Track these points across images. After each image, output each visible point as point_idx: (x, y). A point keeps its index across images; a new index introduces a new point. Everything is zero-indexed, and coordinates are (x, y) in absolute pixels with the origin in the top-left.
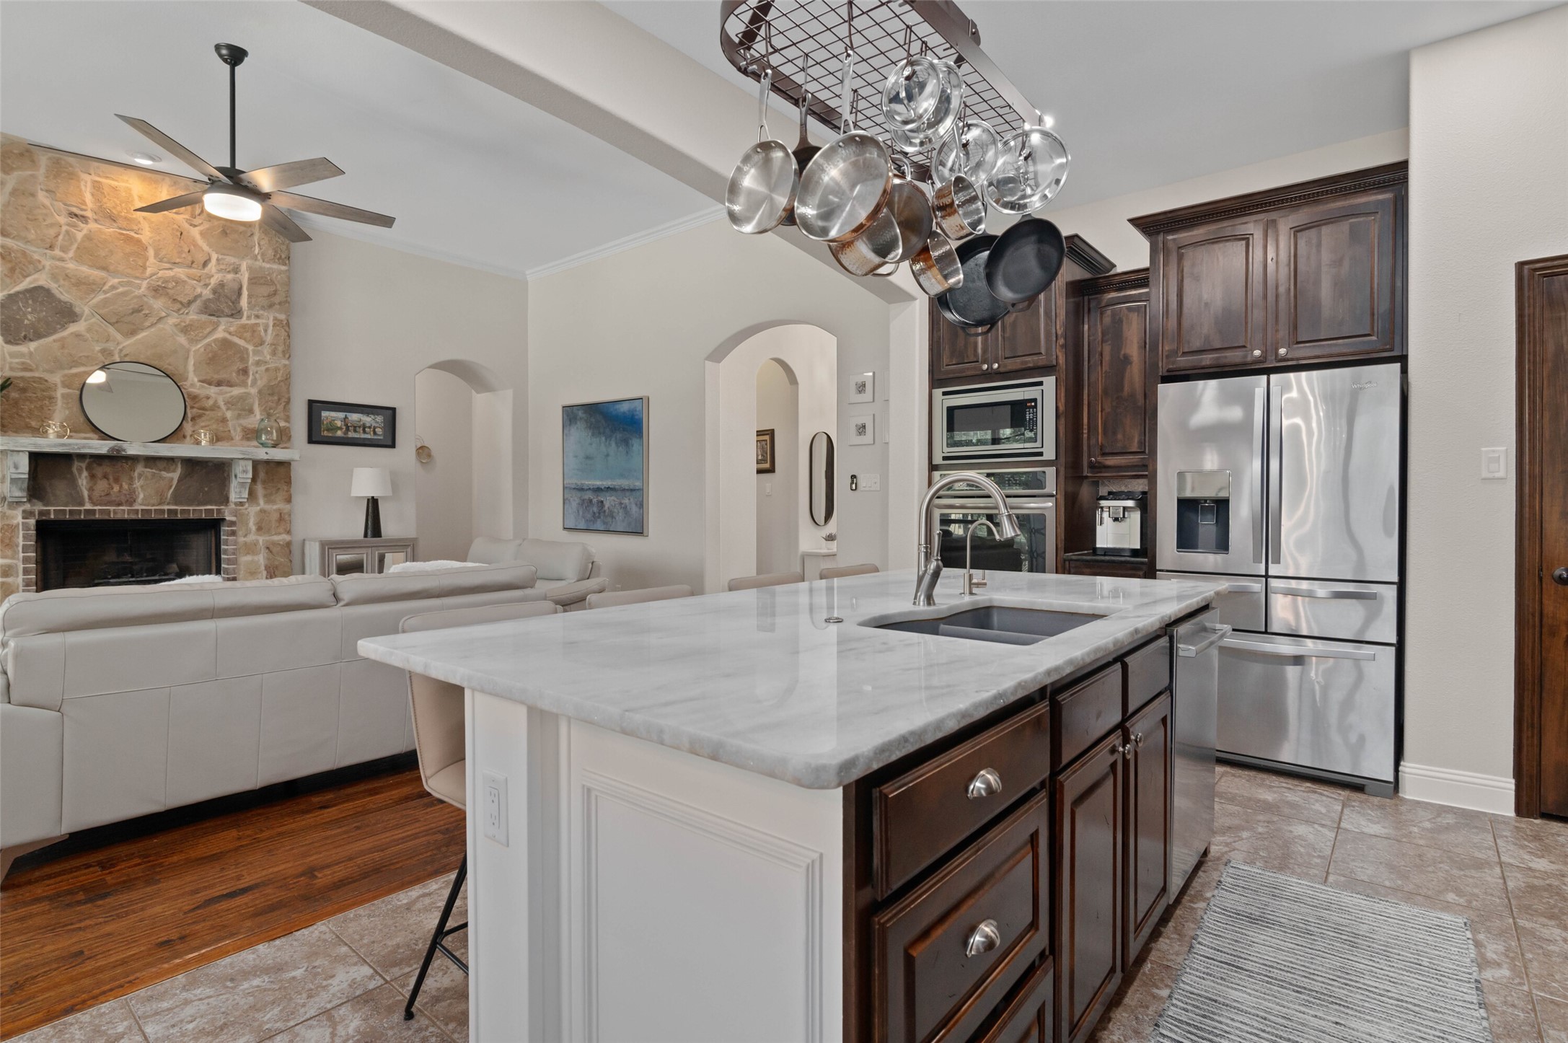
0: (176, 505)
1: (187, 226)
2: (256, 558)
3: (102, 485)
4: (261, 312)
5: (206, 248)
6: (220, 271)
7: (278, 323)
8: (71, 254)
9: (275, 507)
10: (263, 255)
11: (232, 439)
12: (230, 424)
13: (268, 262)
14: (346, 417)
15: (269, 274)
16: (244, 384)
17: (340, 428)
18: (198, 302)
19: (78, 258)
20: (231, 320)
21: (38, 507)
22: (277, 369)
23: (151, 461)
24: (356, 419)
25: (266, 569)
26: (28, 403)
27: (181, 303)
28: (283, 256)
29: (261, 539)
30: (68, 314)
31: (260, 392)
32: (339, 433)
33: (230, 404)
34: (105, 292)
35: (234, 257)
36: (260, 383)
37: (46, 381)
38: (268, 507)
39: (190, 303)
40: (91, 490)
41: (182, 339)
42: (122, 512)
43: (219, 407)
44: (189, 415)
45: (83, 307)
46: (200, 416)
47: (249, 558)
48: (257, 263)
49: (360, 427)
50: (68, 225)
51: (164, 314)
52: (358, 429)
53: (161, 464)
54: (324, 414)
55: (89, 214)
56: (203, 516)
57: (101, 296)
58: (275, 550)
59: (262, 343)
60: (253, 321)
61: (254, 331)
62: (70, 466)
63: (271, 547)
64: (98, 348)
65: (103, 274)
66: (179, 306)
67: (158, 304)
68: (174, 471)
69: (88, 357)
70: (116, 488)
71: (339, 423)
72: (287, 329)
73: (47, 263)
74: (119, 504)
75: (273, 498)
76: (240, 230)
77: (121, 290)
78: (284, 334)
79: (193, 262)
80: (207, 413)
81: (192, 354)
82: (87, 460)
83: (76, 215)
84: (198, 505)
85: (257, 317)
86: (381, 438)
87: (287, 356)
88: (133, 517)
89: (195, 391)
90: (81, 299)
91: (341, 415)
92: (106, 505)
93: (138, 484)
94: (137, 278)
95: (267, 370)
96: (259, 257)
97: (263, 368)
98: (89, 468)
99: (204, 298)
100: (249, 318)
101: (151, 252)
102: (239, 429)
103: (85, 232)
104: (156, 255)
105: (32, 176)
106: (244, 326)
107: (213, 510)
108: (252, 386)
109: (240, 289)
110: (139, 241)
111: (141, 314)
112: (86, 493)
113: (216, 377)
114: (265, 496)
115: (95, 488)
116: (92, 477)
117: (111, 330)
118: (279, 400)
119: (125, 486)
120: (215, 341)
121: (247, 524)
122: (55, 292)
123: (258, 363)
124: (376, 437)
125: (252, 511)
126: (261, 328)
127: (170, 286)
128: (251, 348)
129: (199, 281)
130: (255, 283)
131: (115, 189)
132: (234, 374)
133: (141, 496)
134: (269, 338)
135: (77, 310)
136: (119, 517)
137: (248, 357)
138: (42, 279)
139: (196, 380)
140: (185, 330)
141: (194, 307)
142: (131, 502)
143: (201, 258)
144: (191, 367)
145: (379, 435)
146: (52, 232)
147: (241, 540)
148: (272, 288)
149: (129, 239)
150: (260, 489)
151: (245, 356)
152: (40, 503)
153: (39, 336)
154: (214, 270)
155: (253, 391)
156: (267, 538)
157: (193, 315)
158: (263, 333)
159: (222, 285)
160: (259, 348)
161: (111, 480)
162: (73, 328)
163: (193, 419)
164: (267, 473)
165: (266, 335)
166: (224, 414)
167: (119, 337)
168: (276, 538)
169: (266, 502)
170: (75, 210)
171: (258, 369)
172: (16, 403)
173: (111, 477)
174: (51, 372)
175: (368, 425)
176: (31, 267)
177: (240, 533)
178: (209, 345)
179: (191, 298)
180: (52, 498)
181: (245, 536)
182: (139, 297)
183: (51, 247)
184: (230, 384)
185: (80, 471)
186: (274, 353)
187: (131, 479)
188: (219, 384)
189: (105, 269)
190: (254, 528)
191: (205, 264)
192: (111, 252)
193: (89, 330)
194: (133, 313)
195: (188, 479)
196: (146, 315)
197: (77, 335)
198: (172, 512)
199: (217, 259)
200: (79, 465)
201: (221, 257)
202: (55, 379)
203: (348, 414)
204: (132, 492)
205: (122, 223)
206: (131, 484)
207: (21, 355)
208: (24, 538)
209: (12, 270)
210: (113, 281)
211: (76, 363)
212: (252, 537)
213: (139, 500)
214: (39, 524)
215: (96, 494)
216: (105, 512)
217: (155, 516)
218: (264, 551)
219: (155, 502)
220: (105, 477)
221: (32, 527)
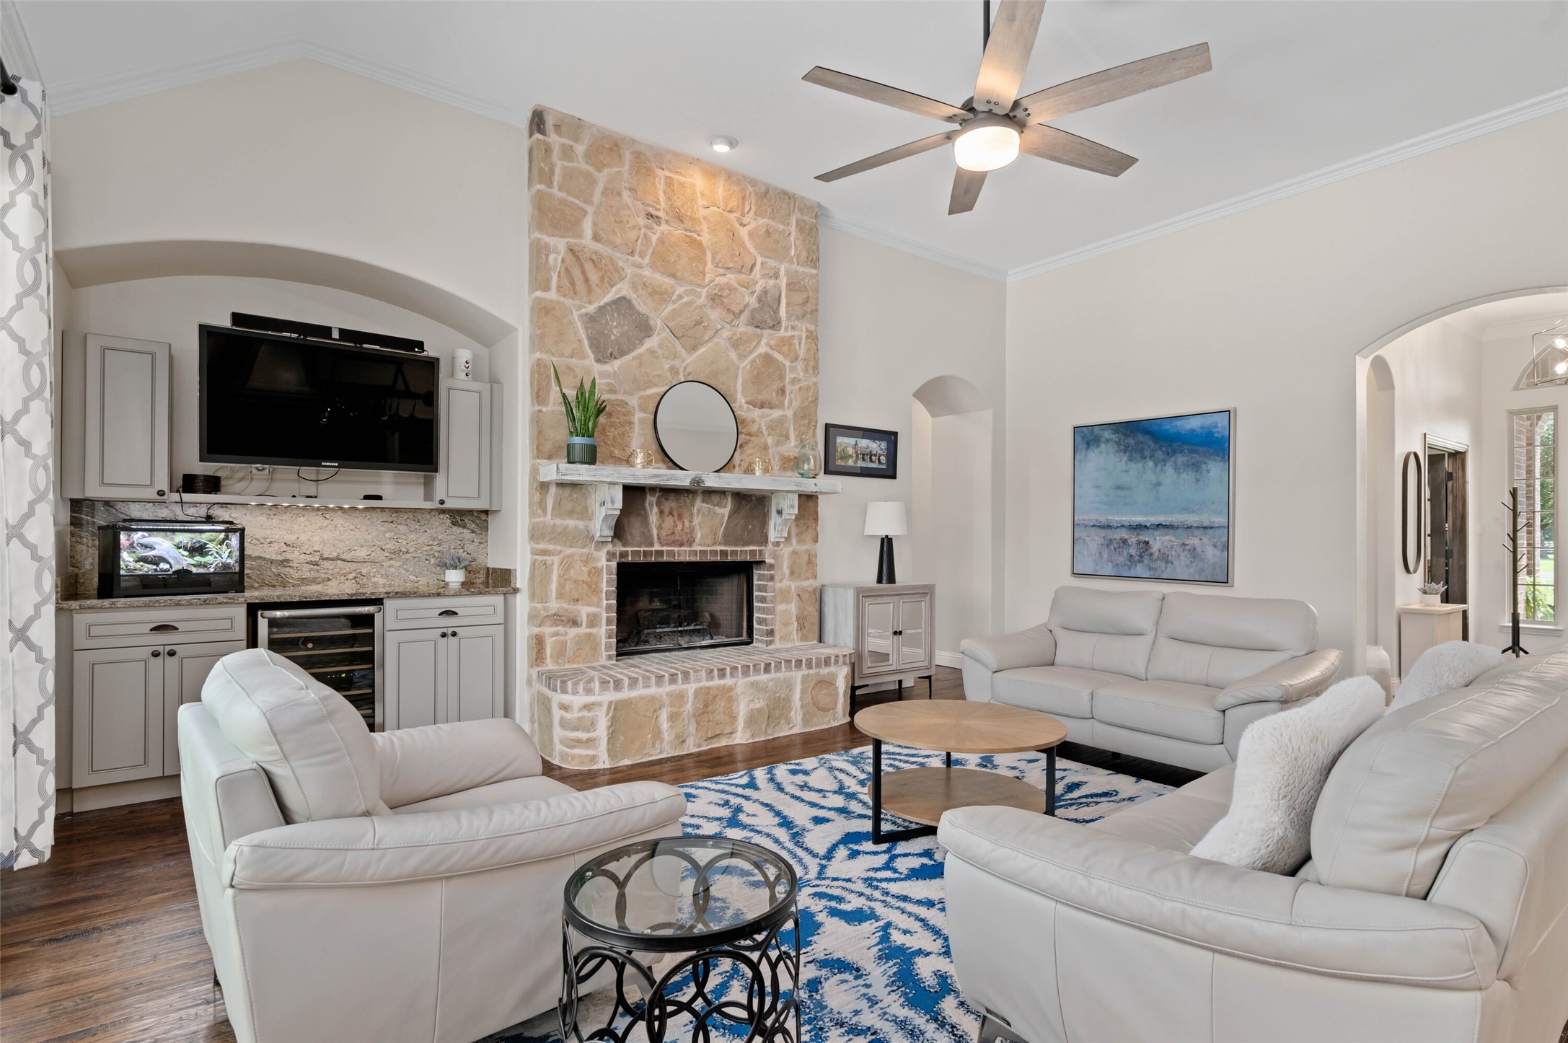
0: (725, 544)
1: (737, 225)
2: (789, 607)
3: (669, 521)
4: (796, 323)
5: (752, 250)
6: (763, 276)
7: (809, 335)
8: (647, 260)
9: (804, 548)
10: (798, 257)
11: (775, 469)
12: (770, 451)
13: (802, 265)
14: (856, 444)
15: (802, 280)
16: (781, 406)
17: (851, 456)
18: (747, 312)
19: (652, 265)
20: (772, 332)
21: (619, 548)
22: (808, 388)
23: (708, 493)
24: (864, 445)
25: (797, 620)
26: (613, 429)
27: (734, 313)
28: (814, 258)
29: (793, 585)
30: (645, 329)
31: (795, 414)
32: (851, 462)
33: (772, 427)
34: (674, 303)
35: (775, 259)
36: (795, 405)
37: (627, 404)
38: (800, 548)
39: (740, 313)
40: (660, 528)
41: (733, 355)
42: (684, 554)
43: (762, 433)
44: (741, 441)
45: (657, 322)
46: (749, 442)
47: (784, 607)
48: (793, 266)
49: (867, 455)
50: (646, 227)
51: (719, 327)
52: (865, 457)
53: (715, 498)
54: (840, 440)
55: (662, 214)
56: (748, 558)
57: (671, 307)
58: (805, 597)
59: (796, 359)
60: (790, 333)
61: (790, 345)
62: (644, 500)
63: (801, 593)
64: (667, 366)
65: (672, 282)
66: (731, 316)
67: (715, 315)
68: (725, 507)
69: (659, 376)
70: (680, 527)
71: (850, 451)
72: (816, 342)
73: (629, 270)
74: (681, 545)
75: (803, 537)
76: (781, 230)
77: (685, 299)
78: (813, 347)
79: (742, 267)
80: (753, 439)
81: (740, 371)
82: (657, 494)
83: (652, 216)
84: (743, 545)
85: (793, 328)
86: (885, 467)
87: (816, 372)
88: (693, 559)
89: (744, 413)
90: (656, 310)
91: (852, 441)
92: (670, 545)
93: (696, 521)
94: (698, 286)
95: (800, 389)
96: (795, 260)
97: (797, 387)
98: (659, 504)
99: (751, 308)
100: (786, 329)
101: (709, 256)
102: (777, 458)
103: (658, 235)
104: (713, 259)
105: (619, 172)
106: (782, 339)
107: (755, 551)
108: (788, 408)
109: (780, 296)
110: (700, 244)
111: (701, 327)
112: (655, 532)
113: (760, 397)
115: (663, 526)
116: (661, 512)
117: (677, 344)
118: (809, 423)
119: (687, 524)
120: (760, 355)
121: (782, 567)
122: (635, 303)
123: (794, 381)
124: (880, 466)
125: (787, 553)
126: (796, 342)
127: (724, 294)
128: (788, 364)
129: (747, 288)
130: (791, 290)
131: (682, 185)
132: (774, 395)
133: (699, 535)
134: (802, 353)
135: (652, 322)
136: (682, 559)
137: (785, 374)
138: (624, 289)
139: (743, 401)
140: (736, 344)
141: (743, 317)
142: (691, 542)
143: (748, 262)
144: (739, 388)
145: (883, 464)
146: (633, 235)
147: (778, 586)
148: (805, 295)
149: (693, 242)
151: (783, 373)
152: (620, 543)
153: (621, 353)
154: (758, 276)
155: (789, 413)
156: (799, 584)
157: (743, 328)
158: (797, 347)
159: (765, 292)
160: (794, 364)
161: (676, 517)
162: (651, 343)
163: (741, 446)
164: (805, 507)
165: (800, 349)
166: (766, 440)
167: (683, 352)
168: (804, 583)
169: (798, 542)
170: (651, 210)
171: (793, 388)
172: (603, 429)
173: (675, 514)
174: (630, 393)
175: (874, 452)
176: (616, 275)
177: (777, 578)
178: (754, 361)
179: (741, 307)
180: (629, 538)
181: (780, 582)
182: (700, 307)
183: (632, 253)
184: (771, 406)
185: (651, 505)
186: (806, 370)
187: (692, 514)
188: (762, 407)
189: (674, 276)
190: (787, 572)
191: (751, 270)
192: (679, 256)
193: (660, 346)
194: (695, 325)
195: (736, 515)
196: (705, 328)
197: (652, 352)
198: (724, 553)
199: (762, 263)
200: (651, 499)
201: (765, 260)
202: (633, 401)
203: (858, 440)
204: (692, 530)
205: (688, 223)
206: (691, 522)
207: (607, 375)
208: (607, 584)
209: (602, 279)
210: (680, 290)
211: (650, 384)
212: (785, 583)
213: (697, 540)
214: (621, 566)
215: (663, 533)
216: (671, 553)
217: (709, 558)
218: (796, 599)
219: (709, 541)
220: (671, 513)
221: (615, 571)
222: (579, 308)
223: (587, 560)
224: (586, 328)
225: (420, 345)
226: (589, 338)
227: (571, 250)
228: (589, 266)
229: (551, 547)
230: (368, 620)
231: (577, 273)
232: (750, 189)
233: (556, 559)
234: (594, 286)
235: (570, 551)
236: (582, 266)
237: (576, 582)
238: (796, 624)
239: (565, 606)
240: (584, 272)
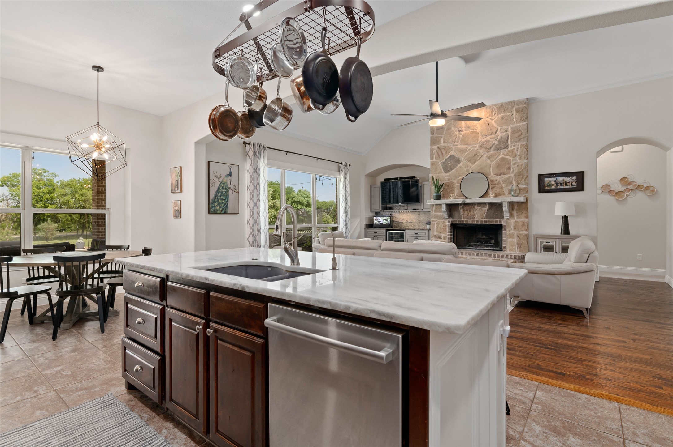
0: (487, 219)
1: (490, 120)
2: (513, 240)
3: (466, 213)
4: (516, 144)
5: (496, 126)
6: (501, 133)
7: (522, 146)
8: (459, 143)
9: (521, 220)
10: (516, 121)
11: (505, 194)
12: (504, 189)
13: (519, 123)
14: (556, 179)
15: (519, 128)
16: (509, 173)
17: (554, 185)
18: (494, 147)
19: (461, 144)
20: (505, 150)
21: (451, 220)
22: (522, 165)
23: (479, 204)
24: (562, 180)
25: (517, 244)
26: (449, 190)
27: (488, 149)
28: (524, 118)
29: (515, 232)
30: (458, 161)
31: (515, 175)
32: (553, 187)
33: (504, 181)
34: (467, 152)
35: (506, 126)
36: (515, 172)
37: (453, 183)
38: (518, 220)
39: (491, 148)
40: (463, 214)
41: (489, 161)
42: (471, 222)
43: (500, 183)
44: (491, 187)
45: (462, 158)
46: (494, 187)
47: (511, 240)
48: (515, 125)
49: (563, 183)
50: (459, 134)
51: (483, 154)
52: (562, 184)
53: (482, 205)
54: (546, 180)
55: (464, 129)
56: (495, 223)
57: (466, 153)
58: (521, 237)
59: (516, 156)
60: (513, 148)
61: (513, 152)
63: (519, 236)
64: (465, 170)
65: (467, 146)
66: (487, 150)
67: (481, 151)
68: (486, 207)
69: (462, 173)
70: (470, 214)
71: (553, 183)
72: (526, 147)
73: (454, 147)
74: (471, 219)
75: (520, 216)
76: (508, 115)
77: (471, 149)
78: (525, 150)
79: (492, 133)
80: (496, 186)
81: (492, 166)
82: (463, 205)
84: (494, 219)
85: (514, 146)
86: (576, 187)
87: (526, 158)
88: (474, 223)
89: (492, 178)
90: (461, 156)
91: (554, 179)
92: (467, 219)
93: (475, 212)
94: (476, 144)
95: (518, 166)
96: (515, 122)
97: (516, 165)
98: (463, 208)
99: (495, 145)
100: (511, 147)
101: (480, 134)
102: (507, 191)
103: (462, 134)
104: (481, 134)
105: (451, 123)
106: (509, 151)
107: (498, 221)
108: (512, 173)
109: (508, 137)
110: (476, 132)
111: (477, 156)
112: (462, 215)
113: (500, 172)
114: (517, 215)
116: (464, 210)
117: (469, 163)
118: (523, 177)
119: (472, 213)
120: (499, 159)
121: (510, 226)
122: (455, 155)
123: (514, 164)
124: (572, 187)
125: (512, 221)
126: (516, 150)
127: (485, 144)
128: (512, 158)
129: (494, 139)
130: (513, 133)
132: (506, 170)
133: (476, 216)
134: (518, 153)
135: (460, 159)
136: (470, 223)
137: (511, 162)
138: (452, 153)
139: (493, 174)
140: (489, 158)
141: (492, 149)
142: (473, 218)
143: (494, 130)
144: (491, 170)
145: (574, 186)
146: (454, 138)
147: (508, 232)
148: (520, 133)
149: (473, 132)
150: (515, 213)
151: (510, 162)
153: (452, 169)
154: (499, 133)
155: (512, 175)
156: (518, 232)
157: (492, 152)
158: (516, 152)
159: (501, 138)
160: (515, 158)
162: (460, 165)
163: (492, 189)
164: (517, 206)
165: (517, 152)
166: (502, 185)
167: (471, 165)
168: (521, 232)
169: (517, 218)
170: (460, 129)
171: (514, 166)
172: (447, 189)
173: (468, 210)
174: (454, 179)
175: (568, 181)
176: (450, 150)
177: (508, 230)
178: (497, 161)
179: (491, 146)
180: (455, 217)
181: (510, 231)
182: (476, 150)
183: (454, 142)
184: (504, 174)
185: (461, 209)
186: (520, 158)
187: (474, 210)
188: (500, 175)
189: (467, 144)
190: (513, 228)
191: (496, 132)
192: (469, 138)
193: (463, 165)
194: (474, 156)
195: (490, 210)
196: (478, 156)
197: (461, 167)
198: (484, 221)
199: (500, 129)
200: (460, 207)
201: (501, 127)
202: (455, 181)
204: (474, 215)
205: (472, 128)
206: (474, 212)
207: (448, 176)
208: (448, 229)
209: (446, 152)
210: (470, 147)
211: (460, 176)
212: (512, 232)
213: (476, 218)
214: (452, 225)
215: (465, 216)
216: (467, 221)
217: (480, 223)
218: (516, 237)
219: (480, 218)
220: (467, 210)
221: (450, 226)
222: (440, 161)
223: (443, 223)
224: (442, 166)
225: (414, 177)
226: (443, 168)
227: (438, 148)
228: (443, 151)
229: (434, 220)
230: (402, 234)
231: (440, 153)
232: (495, 107)
233: (436, 222)
234: (444, 154)
235: (439, 220)
236: (441, 151)
237: (440, 228)
238: (517, 246)
239: (438, 234)
240: (442, 152)
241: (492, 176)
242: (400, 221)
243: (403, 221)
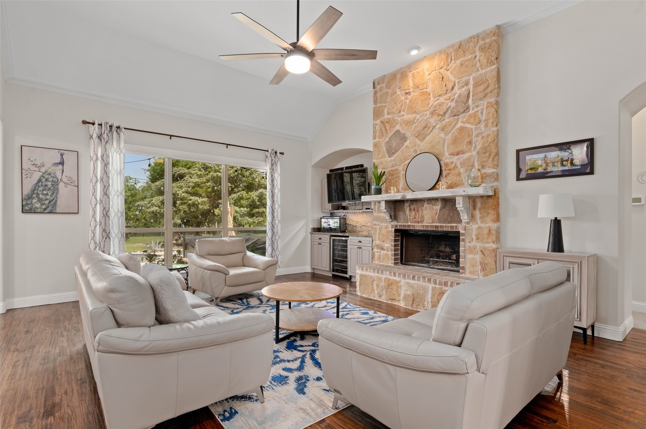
0: (439, 223)
1: (446, 72)
2: (475, 257)
3: (413, 213)
4: (480, 102)
5: (453, 79)
6: (459, 89)
7: (489, 105)
8: (406, 111)
9: (487, 225)
10: (481, 66)
11: (464, 185)
12: (462, 175)
13: (484, 69)
14: (546, 156)
15: (484, 77)
16: (470, 150)
17: (541, 166)
18: (449, 111)
19: (408, 112)
20: (464, 114)
21: (395, 223)
22: (488, 135)
23: (432, 200)
24: (555, 156)
25: (480, 264)
26: (393, 180)
27: (442, 115)
29: (478, 245)
30: (404, 139)
31: (478, 153)
32: (540, 170)
33: (463, 164)
34: (415, 123)
35: (467, 76)
36: (478, 147)
37: (398, 170)
38: (482, 225)
39: (445, 113)
40: (410, 216)
41: (442, 135)
42: (418, 227)
43: (457, 167)
44: (444, 173)
45: (408, 134)
46: (449, 174)
47: (471, 256)
48: (478, 73)
49: (558, 162)
50: (405, 99)
51: (435, 124)
52: (556, 164)
53: (433, 202)
54: (528, 158)
55: (411, 90)
56: (449, 230)
58: (486, 253)
59: (480, 122)
60: (475, 110)
61: (475, 116)
62: (404, 205)
63: (484, 251)
64: (413, 150)
65: (414, 115)
66: (440, 117)
67: (432, 121)
68: (438, 205)
69: (409, 155)
70: (417, 214)
71: (540, 162)
72: (495, 106)
73: (399, 119)
74: (418, 223)
75: (485, 219)
77: (421, 119)
78: (493, 110)
79: (447, 91)
80: (452, 171)
81: (446, 141)
82: (409, 202)
83: (407, 93)
84: (448, 223)
85: (477, 106)
86: (580, 167)
87: (495, 124)
88: (422, 229)
89: (447, 161)
90: (408, 130)
91: (542, 155)
92: (414, 223)
93: (425, 213)
94: (426, 111)
95: (482, 138)
96: (479, 68)
97: (480, 137)
98: (409, 206)
99: (451, 108)
100: (473, 109)
101: (432, 94)
102: (467, 178)
103: (410, 99)
104: (433, 95)
105: (395, 85)
106: (470, 116)
107: (453, 226)
108: (474, 150)
109: (469, 94)
110: (427, 92)
111: (427, 128)
112: (408, 217)
113: (457, 150)
114: (481, 218)
115: (411, 215)
116: (410, 210)
117: (417, 141)
118: (490, 155)
119: (420, 214)
120: (456, 130)
121: (472, 235)
122: (401, 130)
123: (477, 136)
124: (573, 168)
125: (474, 227)
126: (479, 113)
127: (437, 108)
128: (473, 127)
129: (450, 100)
130: (477, 86)
131: (418, 72)
132: (465, 146)
133: (426, 219)
134: (484, 118)
135: (406, 136)
136: (418, 228)
137: (472, 133)
138: (398, 127)
139: (448, 154)
140: (443, 129)
141: (447, 115)
142: (422, 222)
143: (450, 86)
144: (446, 148)
145: (576, 165)
146: (400, 105)
147: (468, 244)
148: (486, 84)
149: (423, 93)
150: (477, 214)
151: (471, 133)
152: (396, 222)
153: (396, 151)
154: (457, 89)
155: (474, 153)
156: (482, 245)
157: (447, 120)
158: (480, 115)
159: (460, 96)
160: (478, 125)
161: (416, 211)
162: (407, 143)
163: (446, 176)
164: (481, 203)
165: (482, 116)
166: (459, 170)
167: (419, 142)
168: (487, 245)
169: (481, 222)
170: (407, 91)
171: (478, 139)
172: (390, 180)
173: (416, 210)
174: (399, 165)
175: (565, 159)
176: (395, 123)
177: (467, 241)
178: (453, 133)
179: (445, 110)
180: (399, 220)
181: (470, 242)
182: (426, 120)
183: (400, 112)
184: (463, 153)
185: (407, 207)
186: (486, 126)
187: (422, 210)
188: (458, 154)
189: (415, 112)
190: (474, 238)
191: (453, 88)
192: (417, 103)
193: (410, 143)
194: (424, 129)
195: (444, 209)
196: (429, 128)
197: (407, 147)
198: (436, 227)
199: (458, 83)
200: (407, 204)
201: (459, 80)
202: (400, 168)
203: (547, 154)
204: (423, 217)
205: (421, 87)
206: (422, 213)
207: (391, 161)
208: (392, 236)
209: (391, 127)
210: (418, 117)
211: (406, 159)
212: (473, 244)
213: (425, 221)
214: (396, 231)
215: (412, 218)
216: (414, 226)
217: (430, 229)
218: (479, 252)
219: (431, 221)
220: (414, 210)
221: (394, 232)
222: (384, 140)
223: (387, 227)
224: (386, 147)
225: (362, 166)
226: (387, 150)
227: (382, 122)
228: (387, 125)
229: (377, 223)
231: (383, 129)
232: (451, 50)
233: (378, 227)
234: (388, 130)
235: (382, 224)
236: (385, 126)
237: (383, 235)
238: (480, 267)
239: (381, 243)
240: (385, 128)
241: (446, 158)
242: (354, 224)
243: (357, 225)
